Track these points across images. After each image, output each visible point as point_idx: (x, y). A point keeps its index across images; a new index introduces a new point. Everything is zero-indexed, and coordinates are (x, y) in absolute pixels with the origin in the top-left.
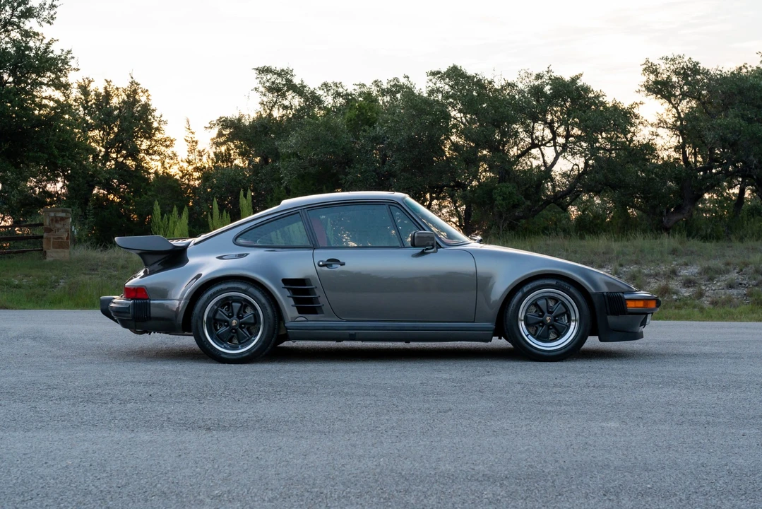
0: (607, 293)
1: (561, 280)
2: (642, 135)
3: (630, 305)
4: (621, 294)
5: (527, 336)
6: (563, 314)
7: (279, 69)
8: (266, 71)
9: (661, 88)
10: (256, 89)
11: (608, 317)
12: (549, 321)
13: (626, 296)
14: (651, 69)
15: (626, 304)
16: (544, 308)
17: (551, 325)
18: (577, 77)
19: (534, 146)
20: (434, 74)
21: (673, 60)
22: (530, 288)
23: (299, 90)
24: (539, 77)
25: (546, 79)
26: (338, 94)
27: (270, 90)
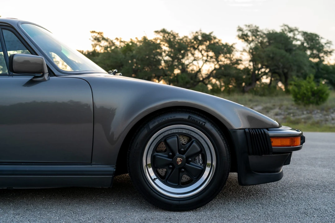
0: (249, 129)
1: (195, 114)
2: (236, 55)
3: (276, 143)
4: (266, 130)
5: (153, 180)
6: (197, 154)
7: (98, 32)
8: (93, 32)
9: (244, 37)
10: (90, 39)
11: (250, 157)
12: (180, 163)
13: (271, 133)
14: (240, 30)
15: (271, 142)
16: (175, 148)
17: (183, 168)
18: (211, 33)
19: (195, 60)
20: (156, 32)
21: (249, 26)
22: (157, 123)
23: (107, 40)
24: (197, 32)
25: (199, 33)
26: (121, 42)
27: (95, 39)
